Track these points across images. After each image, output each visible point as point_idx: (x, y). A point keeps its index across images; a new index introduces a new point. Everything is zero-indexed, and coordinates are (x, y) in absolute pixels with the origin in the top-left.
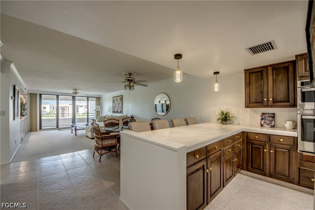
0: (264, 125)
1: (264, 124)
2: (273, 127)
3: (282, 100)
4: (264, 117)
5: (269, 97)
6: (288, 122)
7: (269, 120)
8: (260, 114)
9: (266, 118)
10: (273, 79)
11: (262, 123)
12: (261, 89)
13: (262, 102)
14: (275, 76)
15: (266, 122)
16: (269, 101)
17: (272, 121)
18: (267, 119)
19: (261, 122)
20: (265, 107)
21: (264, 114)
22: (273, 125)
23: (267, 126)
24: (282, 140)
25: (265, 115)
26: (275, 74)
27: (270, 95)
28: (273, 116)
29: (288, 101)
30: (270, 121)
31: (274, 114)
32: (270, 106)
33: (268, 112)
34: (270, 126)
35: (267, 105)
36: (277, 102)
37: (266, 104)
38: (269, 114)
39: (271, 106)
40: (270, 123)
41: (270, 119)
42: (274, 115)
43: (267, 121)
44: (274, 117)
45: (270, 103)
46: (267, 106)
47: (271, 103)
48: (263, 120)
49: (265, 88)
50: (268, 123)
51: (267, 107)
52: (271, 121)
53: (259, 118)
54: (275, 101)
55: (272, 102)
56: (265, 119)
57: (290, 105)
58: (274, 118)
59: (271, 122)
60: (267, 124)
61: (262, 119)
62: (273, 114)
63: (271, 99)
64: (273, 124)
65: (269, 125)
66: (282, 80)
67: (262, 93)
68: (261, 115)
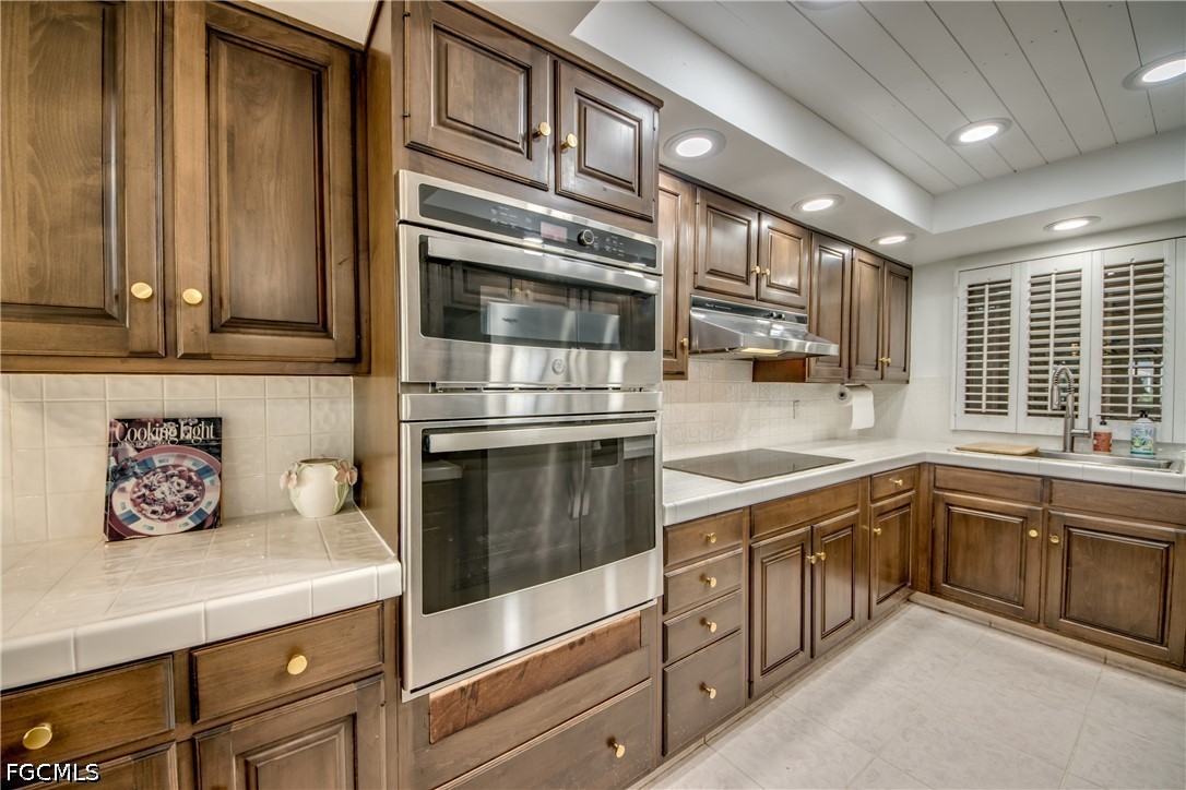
0: (133, 526)
1: (134, 518)
2: (214, 526)
3: (278, 317)
4: (132, 453)
5: (180, 270)
6: (312, 472)
7: (181, 476)
8: (101, 430)
9: (157, 461)
10: (212, 124)
11: (118, 511)
12: (94, 181)
13: (114, 311)
14: (230, 100)
15: (158, 494)
16: (181, 314)
17: (207, 482)
18: (165, 469)
19: (108, 499)
20: (134, 364)
21: (131, 424)
22: (209, 511)
23: (160, 527)
24: (298, 665)
25: (148, 433)
26: (232, 85)
27: (191, 257)
28: (210, 436)
29: (322, 328)
30: (189, 480)
31: (216, 422)
32: (186, 357)
33: (168, 411)
34: (187, 522)
35: (158, 345)
36: (239, 323)
37: (145, 330)
38: (176, 421)
39: (200, 360)
40: (189, 498)
41: (187, 464)
42: (217, 433)
43: (165, 487)
44: (219, 447)
45: (190, 328)
46: (162, 355)
47: (195, 331)
48: (130, 484)
49: (143, 178)
50: (170, 499)
51: (153, 364)
52: (195, 482)
53: (93, 463)
54: (226, 316)
55: (202, 319)
56: (148, 468)
57: (334, 356)
58: (218, 455)
59: (196, 486)
60: (167, 510)
61: (118, 474)
62: (208, 420)
63: (194, 295)
64: (209, 502)
65: (180, 514)
66: (280, 152)
67: (104, 220)
68: (105, 441)
